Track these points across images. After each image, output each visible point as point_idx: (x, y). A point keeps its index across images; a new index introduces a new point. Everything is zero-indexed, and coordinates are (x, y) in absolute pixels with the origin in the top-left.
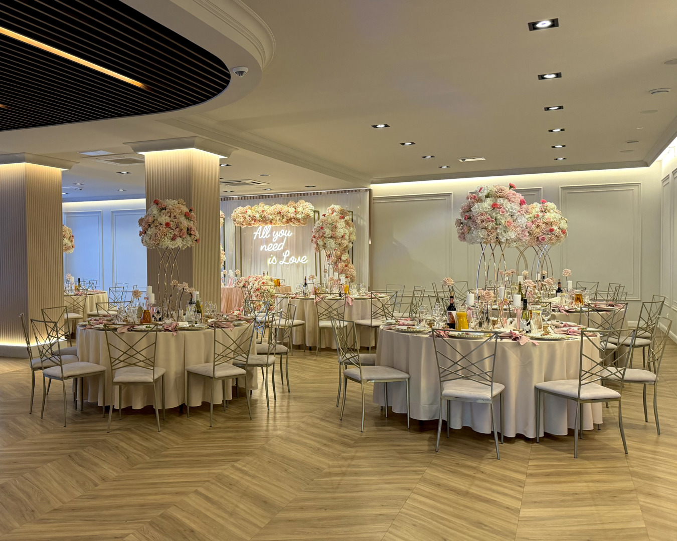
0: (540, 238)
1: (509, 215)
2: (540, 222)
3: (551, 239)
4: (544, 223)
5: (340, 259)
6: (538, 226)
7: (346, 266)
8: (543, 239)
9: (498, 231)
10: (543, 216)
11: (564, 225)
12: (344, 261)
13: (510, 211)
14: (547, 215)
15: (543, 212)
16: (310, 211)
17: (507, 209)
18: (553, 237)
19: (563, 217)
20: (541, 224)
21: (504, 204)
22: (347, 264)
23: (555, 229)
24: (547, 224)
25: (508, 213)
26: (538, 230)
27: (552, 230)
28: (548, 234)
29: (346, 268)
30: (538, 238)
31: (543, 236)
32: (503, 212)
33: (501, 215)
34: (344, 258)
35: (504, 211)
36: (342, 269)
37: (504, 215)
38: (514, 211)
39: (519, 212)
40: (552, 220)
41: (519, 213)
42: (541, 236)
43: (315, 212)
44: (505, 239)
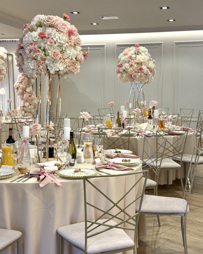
0: (133, 75)
1: (58, 46)
2: (133, 62)
3: (141, 76)
4: (136, 63)
5: (25, 91)
6: (131, 66)
7: (30, 96)
8: (135, 76)
9: (47, 62)
10: (136, 57)
11: (151, 65)
12: (28, 93)
13: (59, 41)
14: (139, 57)
15: (136, 54)
16: (3, 54)
17: (55, 40)
18: (143, 74)
19: (151, 59)
20: (133, 64)
21: (53, 34)
22: (30, 95)
23: (144, 68)
24: (138, 64)
25: (57, 44)
26: (131, 69)
27: (141, 69)
28: (139, 72)
29: (30, 98)
30: (131, 75)
31: (135, 74)
32: (51, 43)
33: (48, 45)
34: (28, 90)
35: (52, 41)
36: (27, 98)
37: (52, 46)
38: (62, 42)
39: (67, 42)
40: (142, 61)
41: (67, 44)
42: (134, 73)
43: (8, 55)
44: (54, 70)
